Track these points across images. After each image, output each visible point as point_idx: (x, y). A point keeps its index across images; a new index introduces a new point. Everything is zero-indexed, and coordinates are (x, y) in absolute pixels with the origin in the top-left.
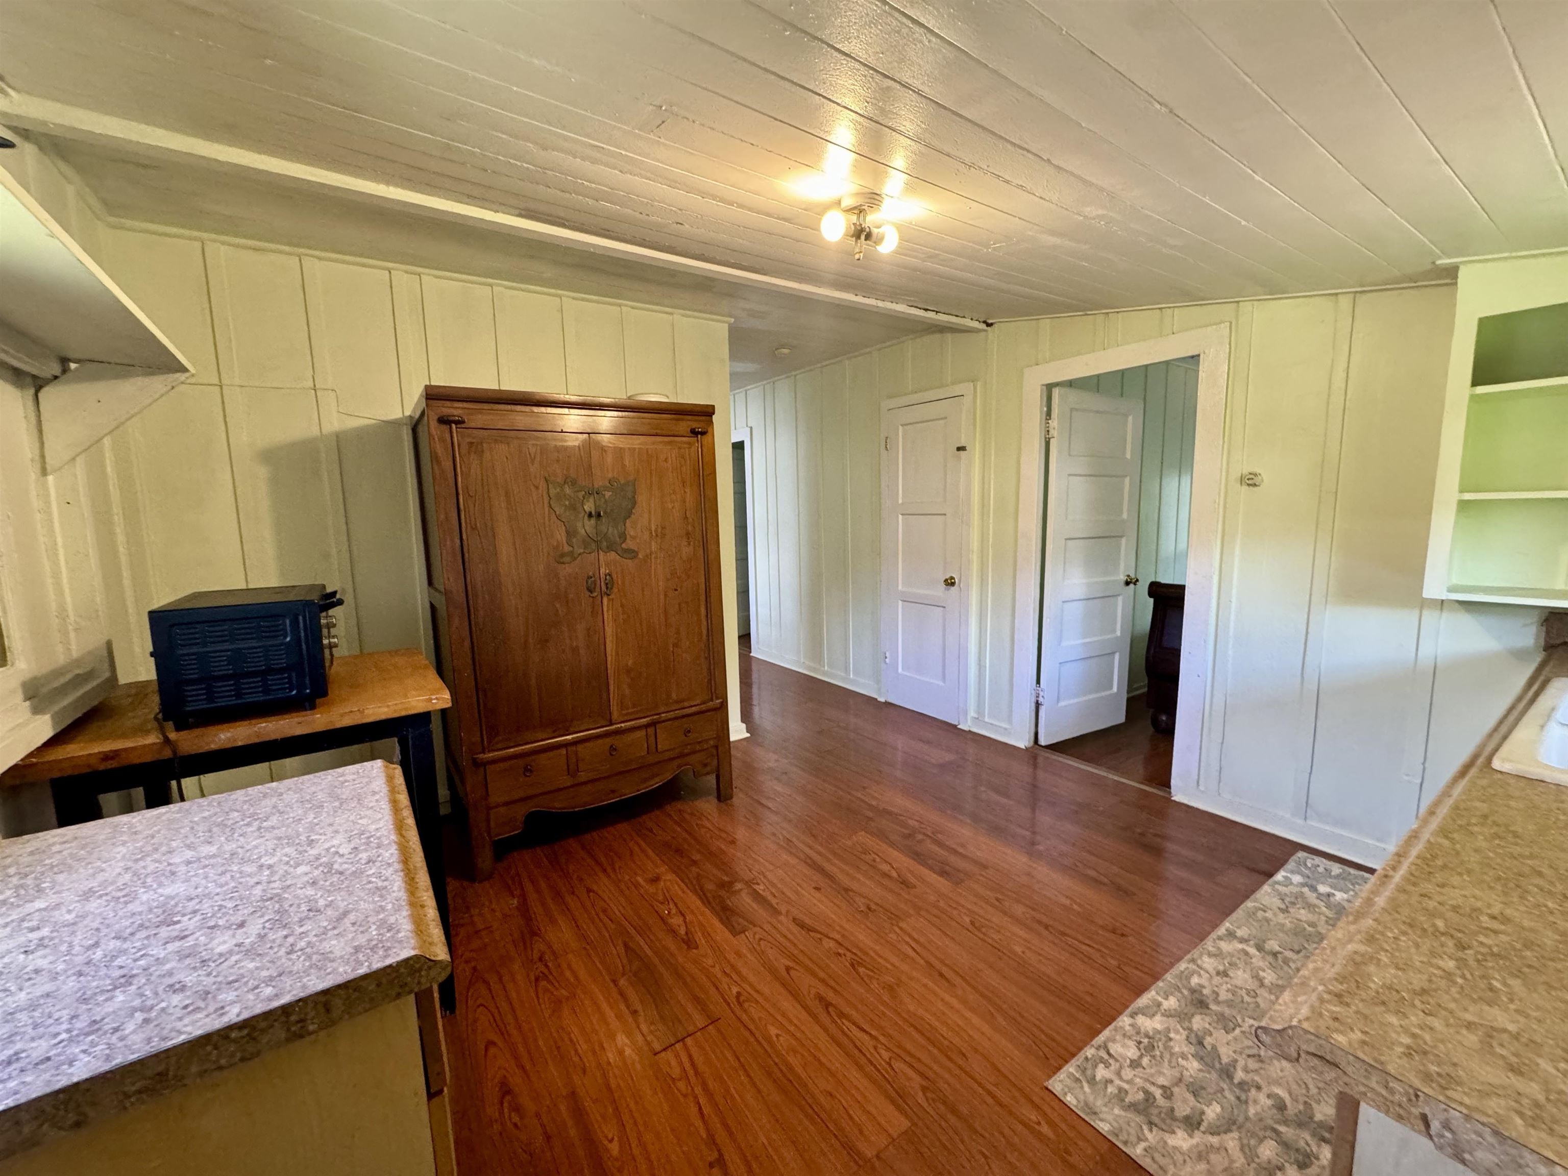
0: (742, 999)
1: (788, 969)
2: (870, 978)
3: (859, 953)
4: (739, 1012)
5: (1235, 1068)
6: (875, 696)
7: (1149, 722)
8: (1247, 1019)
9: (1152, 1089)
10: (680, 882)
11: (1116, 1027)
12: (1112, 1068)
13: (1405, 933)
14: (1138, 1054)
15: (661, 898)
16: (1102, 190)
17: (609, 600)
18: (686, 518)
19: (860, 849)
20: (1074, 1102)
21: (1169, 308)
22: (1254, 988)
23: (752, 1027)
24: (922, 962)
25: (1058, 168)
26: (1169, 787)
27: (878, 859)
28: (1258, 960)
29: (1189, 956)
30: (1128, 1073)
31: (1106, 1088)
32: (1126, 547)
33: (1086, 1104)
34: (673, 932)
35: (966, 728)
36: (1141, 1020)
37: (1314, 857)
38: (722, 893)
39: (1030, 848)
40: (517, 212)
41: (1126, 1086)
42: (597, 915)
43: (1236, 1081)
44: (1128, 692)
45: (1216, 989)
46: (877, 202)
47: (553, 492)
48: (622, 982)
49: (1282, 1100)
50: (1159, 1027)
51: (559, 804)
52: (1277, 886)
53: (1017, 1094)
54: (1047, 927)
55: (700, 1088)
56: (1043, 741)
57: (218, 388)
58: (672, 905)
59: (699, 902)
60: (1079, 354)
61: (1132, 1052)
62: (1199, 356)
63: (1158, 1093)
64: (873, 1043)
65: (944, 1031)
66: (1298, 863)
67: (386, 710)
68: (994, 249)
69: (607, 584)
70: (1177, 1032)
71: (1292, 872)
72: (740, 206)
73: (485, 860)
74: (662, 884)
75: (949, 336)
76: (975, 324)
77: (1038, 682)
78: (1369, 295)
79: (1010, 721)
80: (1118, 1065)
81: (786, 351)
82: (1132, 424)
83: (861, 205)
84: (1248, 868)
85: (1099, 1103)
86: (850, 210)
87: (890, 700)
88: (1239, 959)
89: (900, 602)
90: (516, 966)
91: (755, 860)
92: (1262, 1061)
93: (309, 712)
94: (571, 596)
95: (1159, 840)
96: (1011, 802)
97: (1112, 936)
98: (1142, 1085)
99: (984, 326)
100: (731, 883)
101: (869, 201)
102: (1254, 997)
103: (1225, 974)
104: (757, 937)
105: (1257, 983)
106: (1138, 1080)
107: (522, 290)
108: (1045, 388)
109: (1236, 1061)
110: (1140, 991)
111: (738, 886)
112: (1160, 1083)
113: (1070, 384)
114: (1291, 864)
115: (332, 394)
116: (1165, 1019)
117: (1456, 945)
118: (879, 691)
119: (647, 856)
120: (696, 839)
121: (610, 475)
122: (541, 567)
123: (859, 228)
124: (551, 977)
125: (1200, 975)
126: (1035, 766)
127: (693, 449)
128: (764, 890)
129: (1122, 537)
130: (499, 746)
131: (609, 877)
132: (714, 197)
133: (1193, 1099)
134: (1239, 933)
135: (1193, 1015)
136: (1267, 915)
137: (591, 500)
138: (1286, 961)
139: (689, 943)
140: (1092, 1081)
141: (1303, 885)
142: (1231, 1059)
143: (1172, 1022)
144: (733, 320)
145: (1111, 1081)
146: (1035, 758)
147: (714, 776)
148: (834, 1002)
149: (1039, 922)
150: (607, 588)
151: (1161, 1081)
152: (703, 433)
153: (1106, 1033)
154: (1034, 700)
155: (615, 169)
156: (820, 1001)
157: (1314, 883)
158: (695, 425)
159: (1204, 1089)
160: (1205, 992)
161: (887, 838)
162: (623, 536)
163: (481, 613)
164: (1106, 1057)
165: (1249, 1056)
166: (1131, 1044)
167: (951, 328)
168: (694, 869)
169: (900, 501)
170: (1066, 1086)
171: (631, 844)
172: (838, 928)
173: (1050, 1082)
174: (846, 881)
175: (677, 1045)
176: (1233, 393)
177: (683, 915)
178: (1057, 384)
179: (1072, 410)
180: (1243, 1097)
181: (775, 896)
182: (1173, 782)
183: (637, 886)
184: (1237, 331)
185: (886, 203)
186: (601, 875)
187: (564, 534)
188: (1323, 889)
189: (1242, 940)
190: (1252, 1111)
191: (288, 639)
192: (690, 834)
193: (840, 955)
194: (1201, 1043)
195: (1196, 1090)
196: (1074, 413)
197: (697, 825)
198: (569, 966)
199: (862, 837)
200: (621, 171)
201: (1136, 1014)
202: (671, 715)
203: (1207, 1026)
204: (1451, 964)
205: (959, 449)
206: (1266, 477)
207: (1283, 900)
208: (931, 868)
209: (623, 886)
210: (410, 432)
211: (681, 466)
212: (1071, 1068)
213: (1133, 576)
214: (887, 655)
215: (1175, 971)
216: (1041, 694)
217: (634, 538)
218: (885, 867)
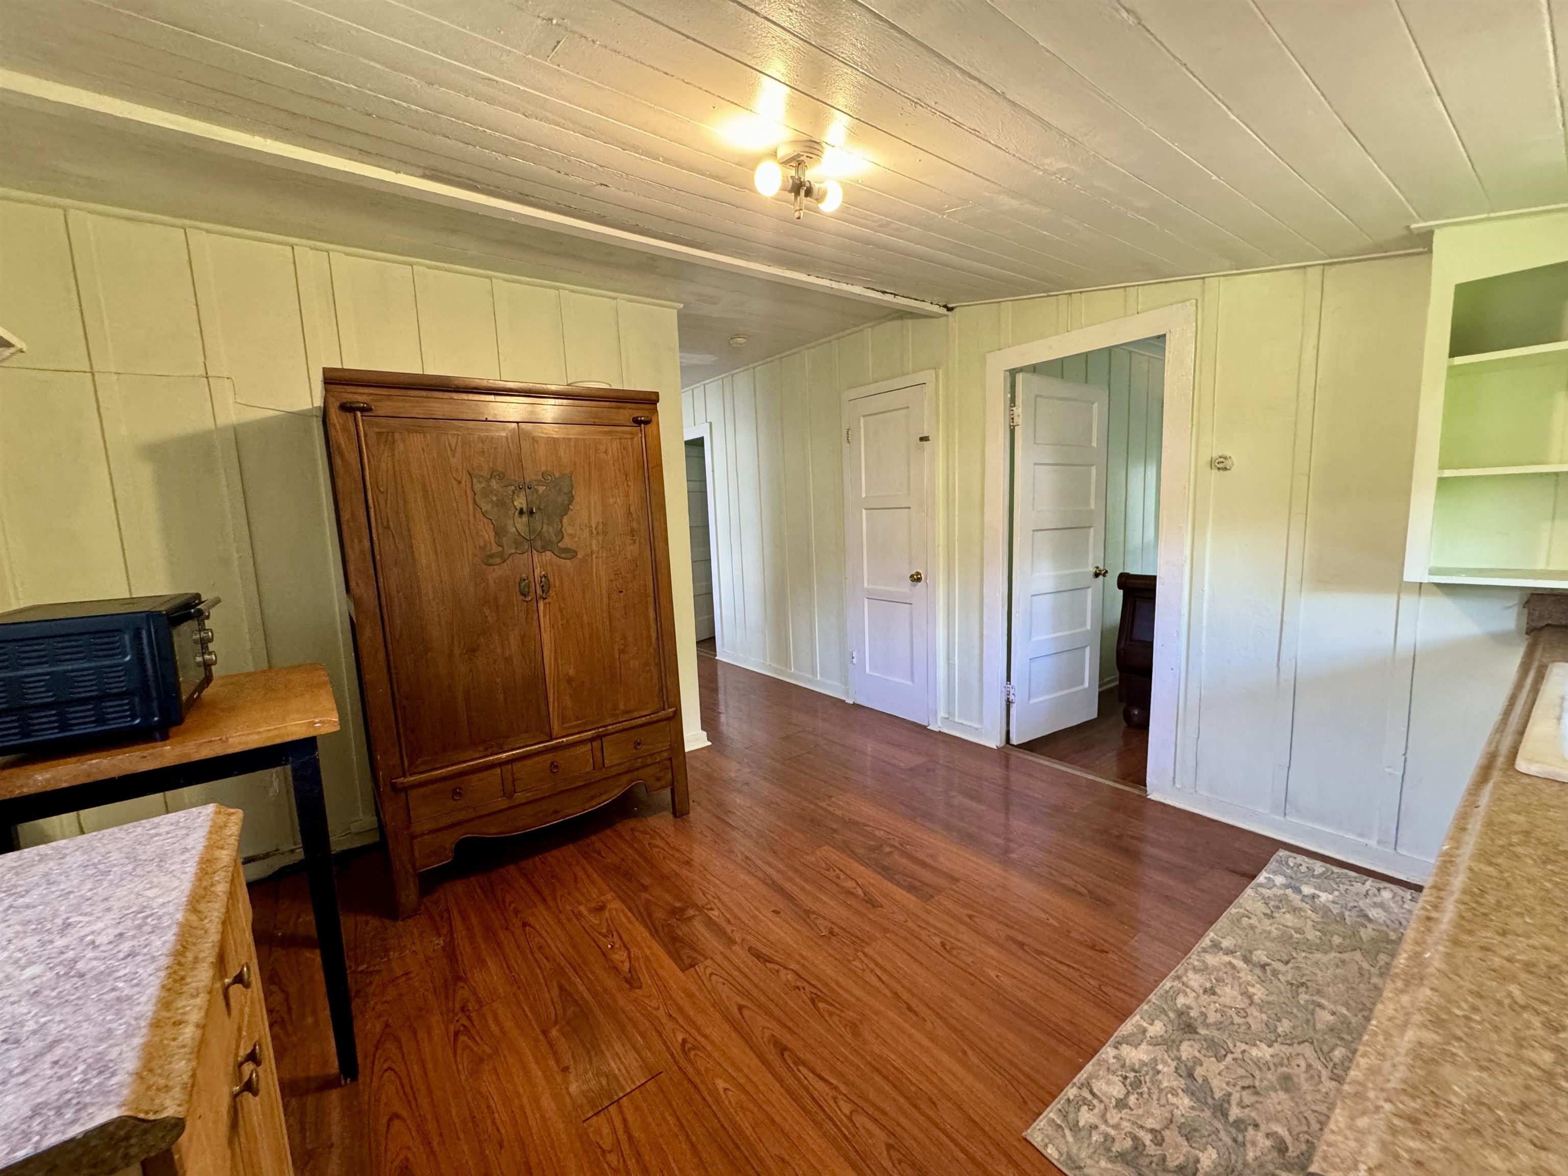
0: (688, 1046)
1: (741, 1008)
2: (831, 1014)
3: (819, 986)
4: (683, 1063)
5: (1229, 1102)
6: (843, 698)
7: (1121, 716)
8: (1238, 1044)
9: (1141, 1134)
10: (626, 910)
11: (1098, 1060)
12: (1096, 1111)
13: (1475, 1009)
14: (1125, 1092)
15: (604, 931)
16: (1062, 134)
17: (545, 604)
18: (630, 513)
19: (824, 866)
20: (1056, 1155)
21: (1134, 286)
22: (1244, 1006)
23: (697, 1080)
24: (886, 992)
25: (1014, 104)
26: (1145, 785)
27: (842, 876)
28: (1246, 975)
29: (1173, 973)
30: (1114, 1116)
31: (1090, 1135)
32: (1094, 537)
33: (1069, 1156)
34: (615, 969)
35: (937, 729)
36: (1125, 1050)
37: (1295, 855)
38: (673, 921)
39: (1004, 857)
40: (420, 171)
41: (1113, 1132)
42: (532, 953)
43: (1231, 1119)
44: (1100, 686)
45: (1203, 1009)
46: (816, 152)
47: (478, 487)
48: (554, 1033)
49: (1282, 1141)
50: (1145, 1058)
51: (492, 830)
52: (1259, 889)
53: (992, 1149)
54: (1022, 945)
55: (634, 1160)
56: (1014, 741)
57: (89, 375)
58: (616, 938)
59: (646, 934)
60: (1043, 337)
61: (1117, 1090)
62: (1164, 335)
63: (1147, 1138)
64: (832, 1093)
65: (914, 1076)
66: (1280, 862)
67: (256, 737)
68: (949, 215)
69: (542, 587)
70: (1165, 1063)
71: (1275, 873)
72: (666, 160)
73: (409, 894)
74: (607, 914)
75: (909, 323)
76: (935, 309)
77: (1009, 679)
78: (1338, 267)
79: (981, 721)
80: (1102, 1106)
81: (740, 340)
82: (1097, 411)
83: (799, 155)
84: (1227, 868)
85: (1083, 1155)
86: (786, 162)
87: (858, 702)
88: (1226, 973)
89: (866, 600)
90: (435, 1019)
91: (709, 882)
92: (1257, 1093)
93: (160, 744)
94: (501, 601)
95: (1135, 842)
96: (983, 808)
97: (1089, 952)
98: (1128, 1129)
99: (944, 311)
100: (682, 910)
101: (807, 149)
102: (1245, 1017)
103: (1211, 992)
104: (709, 971)
105: (1247, 1001)
106: (1125, 1124)
107: (446, 270)
108: (1008, 373)
109: (1230, 1095)
110: (1123, 1015)
111: (691, 912)
112: (1149, 1126)
113: (1034, 369)
114: (1273, 864)
115: (227, 383)
116: (1151, 1047)
117: (1543, 1024)
118: (847, 692)
119: (593, 882)
120: (645, 859)
121: (543, 469)
122: (467, 570)
123: (798, 182)
124: (473, 1031)
125: (1186, 994)
126: (1007, 767)
127: (635, 439)
128: (718, 917)
129: (1090, 527)
130: (422, 768)
131: (548, 908)
132: (635, 149)
133: (1186, 1144)
134: (1225, 943)
135: (1181, 1042)
136: (1251, 921)
137: (522, 494)
138: (1275, 973)
139: (632, 981)
140: (1075, 1128)
141: (1287, 886)
142: (1224, 1092)
143: (1159, 1052)
144: (682, 306)
145: (1096, 1127)
146: (1007, 758)
147: (668, 792)
148: (790, 1047)
149: (1014, 940)
150: (543, 591)
151: (1150, 1123)
152: (647, 423)
153: (1089, 1067)
154: (1004, 698)
155: (517, 111)
156: (775, 1045)
157: (1298, 884)
158: (637, 414)
159: (1196, 1130)
160: (1193, 1014)
161: (853, 852)
162: (560, 535)
163: (398, 621)
164: (1089, 1097)
165: (1243, 1088)
166: (1116, 1079)
167: (911, 313)
168: (645, 895)
169: (864, 496)
170: (1047, 1136)
171: (577, 869)
172: (797, 957)
173: (1029, 1131)
174: (809, 903)
175: (611, 1108)
176: (1201, 373)
177: (628, 949)
178: (1021, 370)
179: (1036, 396)
180: (1240, 1138)
181: (729, 922)
182: (1149, 780)
183: (579, 915)
184: (1203, 309)
185: (827, 152)
186: (541, 907)
187: (492, 534)
188: (1307, 890)
189: (1229, 952)
190: (1251, 1155)
191: (128, 658)
192: (641, 855)
193: (798, 988)
194: (1191, 1075)
195: (1189, 1133)
196: (1039, 399)
197: (649, 844)
198: (496, 1019)
199: (827, 852)
200: (524, 114)
201: (1120, 1043)
202: (619, 726)
203: (1197, 1054)
204: (1547, 1057)
205: (922, 439)
206: (1237, 461)
207: (1267, 904)
208: (898, 884)
209: (562, 917)
210: (321, 423)
211: (623, 458)
212: (1051, 1113)
213: (1101, 568)
214: (854, 655)
215: (1159, 990)
216: (1012, 691)
217: (572, 536)
218: (850, 884)
